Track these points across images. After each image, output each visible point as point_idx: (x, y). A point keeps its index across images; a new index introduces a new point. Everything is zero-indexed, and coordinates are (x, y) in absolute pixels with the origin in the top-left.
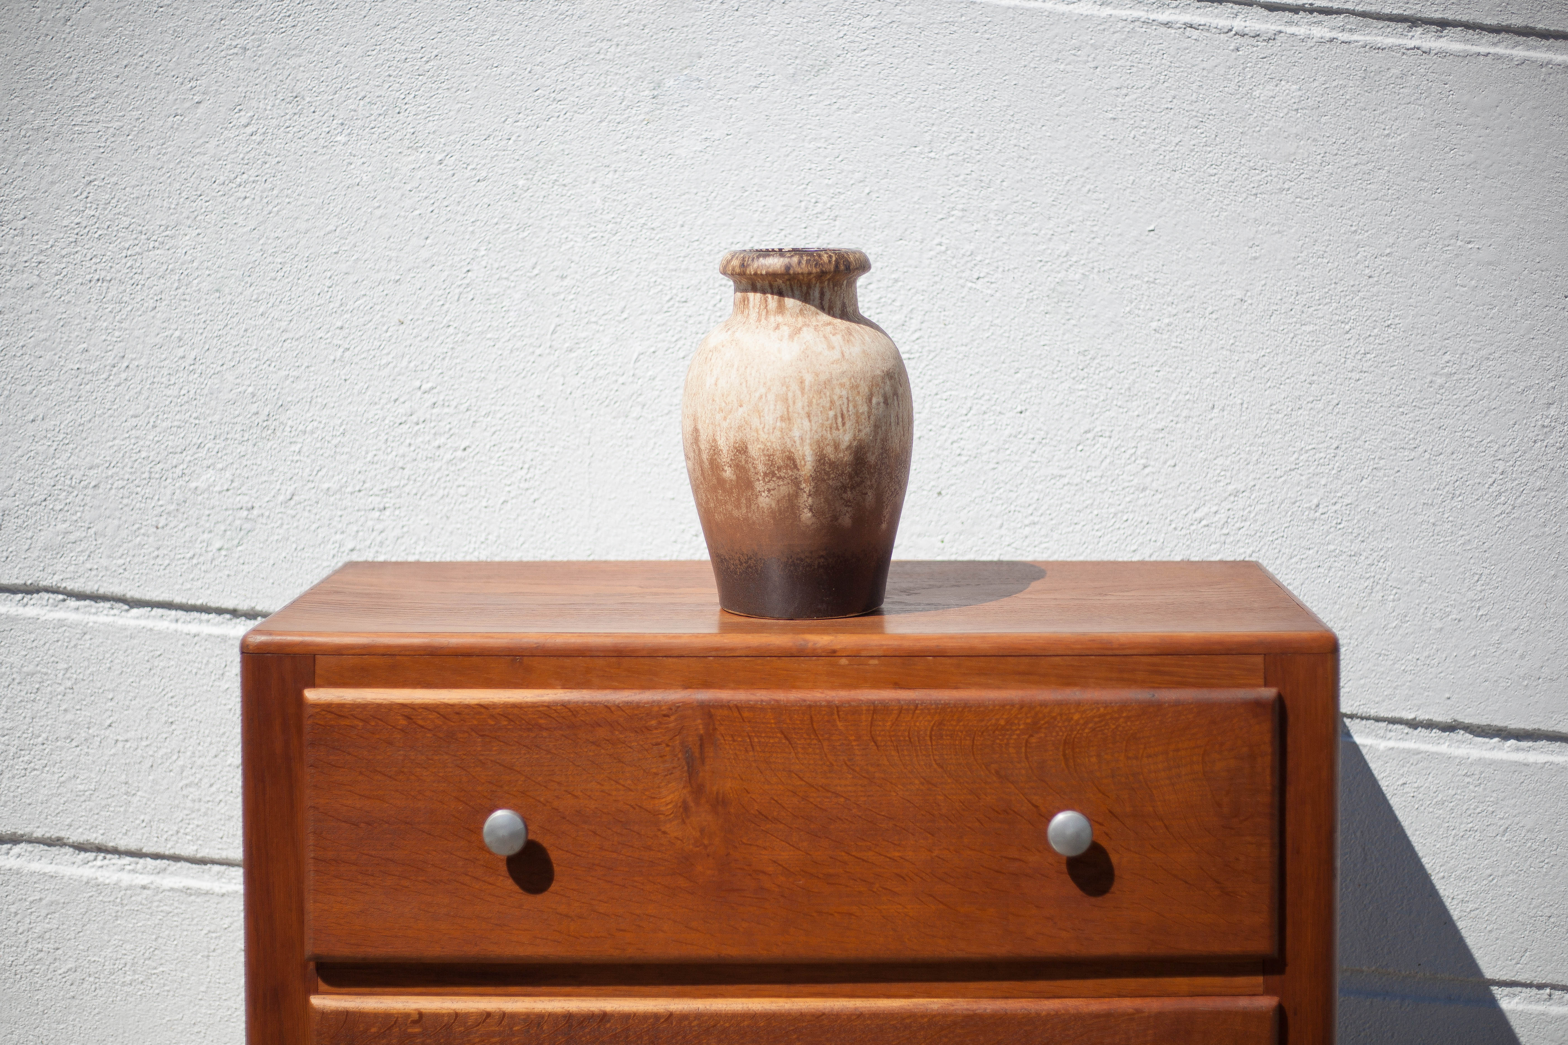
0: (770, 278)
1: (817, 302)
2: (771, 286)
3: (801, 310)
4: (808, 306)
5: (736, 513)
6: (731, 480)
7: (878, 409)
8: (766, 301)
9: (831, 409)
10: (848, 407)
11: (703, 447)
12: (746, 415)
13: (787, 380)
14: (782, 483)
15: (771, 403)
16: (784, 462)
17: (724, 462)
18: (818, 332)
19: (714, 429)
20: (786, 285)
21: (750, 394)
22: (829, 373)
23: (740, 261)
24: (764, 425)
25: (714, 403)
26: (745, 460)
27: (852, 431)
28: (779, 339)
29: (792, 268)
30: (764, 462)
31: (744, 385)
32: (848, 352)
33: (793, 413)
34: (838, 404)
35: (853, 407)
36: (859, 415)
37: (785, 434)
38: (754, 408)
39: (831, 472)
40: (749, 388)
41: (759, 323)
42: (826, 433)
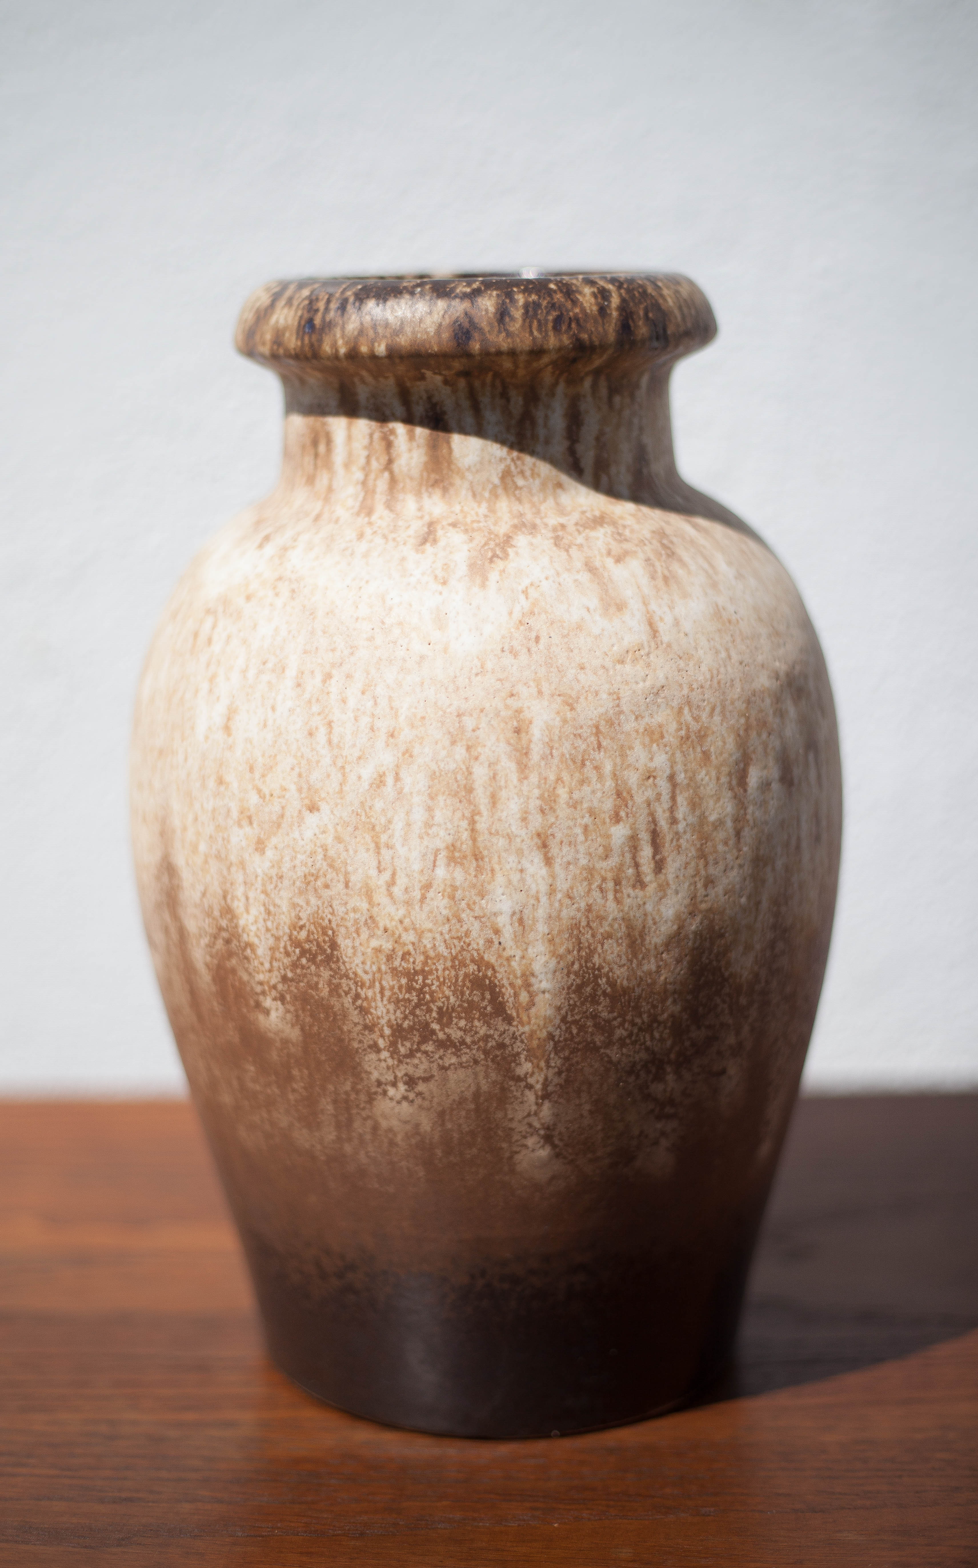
0: (401, 369)
1: (559, 446)
2: (404, 395)
3: (506, 475)
4: (529, 460)
5: (302, 1137)
6: (286, 1042)
7: (764, 804)
8: (389, 445)
9: (617, 818)
10: (672, 810)
11: (191, 925)
12: (329, 840)
13: (469, 723)
14: (454, 1060)
15: (416, 799)
16: (463, 993)
17: (261, 983)
18: (567, 551)
19: (225, 872)
20: (455, 391)
21: (343, 768)
22: (610, 694)
23: (299, 313)
24: (394, 874)
25: (222, 788)
26: (330, 983)
27: (687, 885)
28: (436, 577)
29: (476, 335)
30: (395, 993)
31: (321, 736)
32: (669, 619)
33: (491, 834)
34: (639, 798)
35: (688, 804)
36: (706, 829)
37: (463, 904)
38: (357, 814)
39: (615, 1019)
40: (339, 747)
41: (366, 519)
42: (603, 897)
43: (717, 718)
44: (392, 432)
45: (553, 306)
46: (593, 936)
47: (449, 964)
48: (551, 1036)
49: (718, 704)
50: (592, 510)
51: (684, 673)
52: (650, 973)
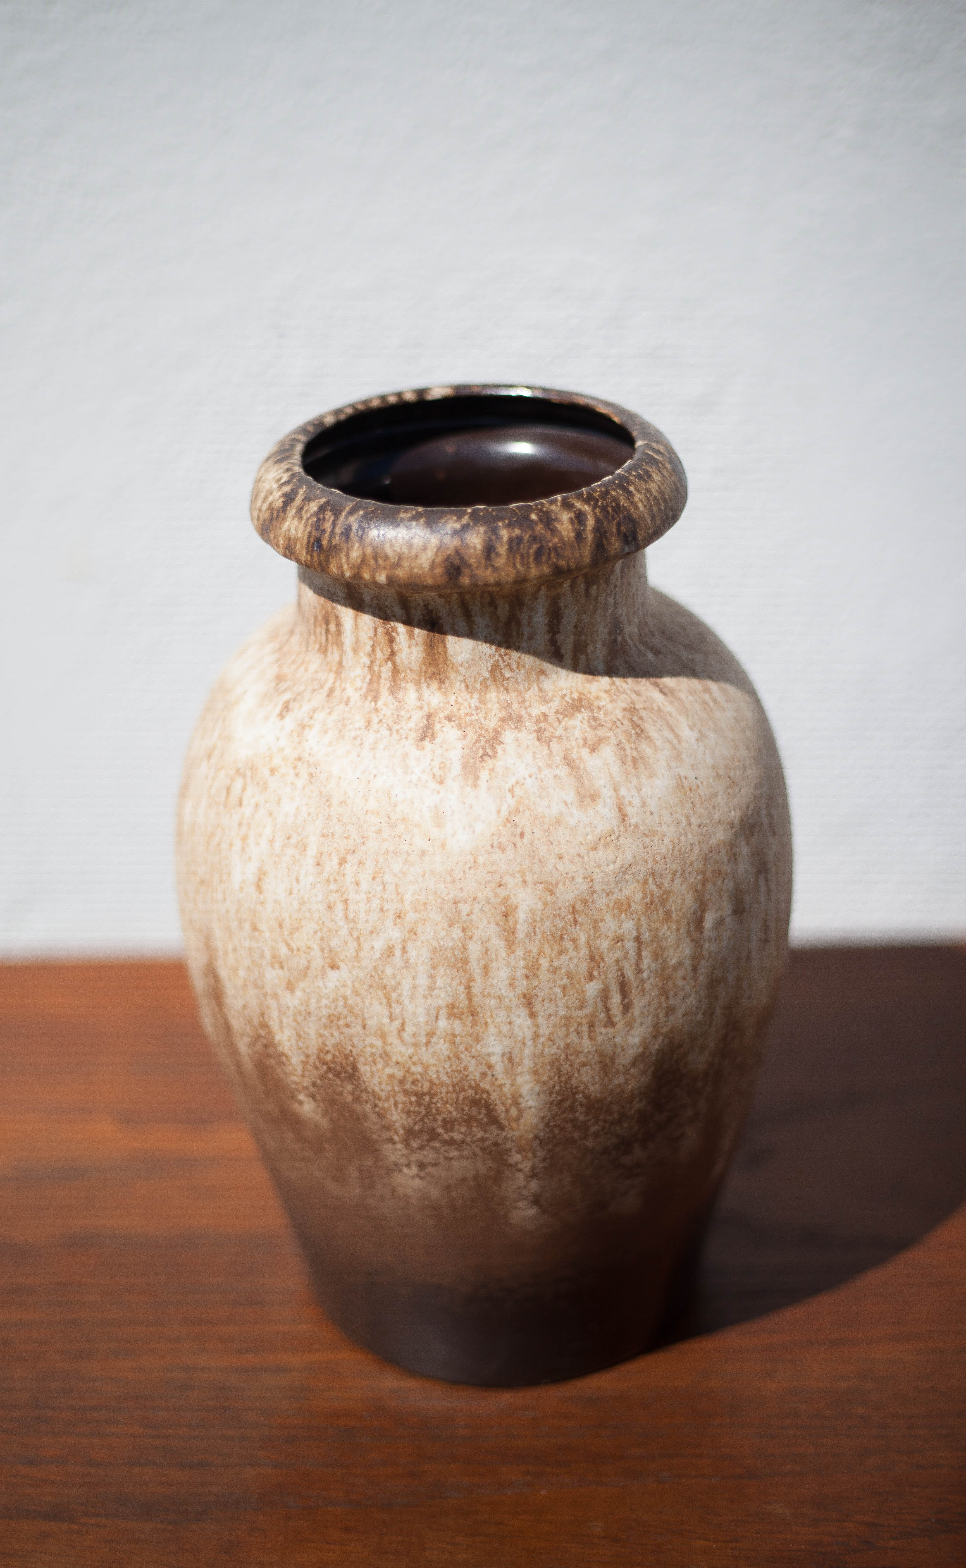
1: (542, 640)
3: (495, 669)
4: (514, 654)
5: (333, 1187)
6: (317, 1127)
7: (718, 938)
8: (391, 640)
9: (590, 977)
11: (235, 1023)
12: (349, 993)
13: (464, 909)
14: (457, 1153)
15: (420, 968)
16: (463, 1110)
17: (296, 1083)
18: (548, 745)
19: (262, 997)
20: (448, 602)
21: (358, 938)
22: (584, 878)
23: (308, 529)
24: (403, 1024)
25: (256, 934)
26: (352, 1093)
27: (650, 1017)
28: (434, 775)
29: (466, 571)
30: (406, 1107)
31: (339, 908)
32: (636, 802)
33: (484, 996)
34: (610, 959)
35: (652, 956)
36: (667, 971)
37: (462, 1047)
38: (371, 976)
39: (589, 1120)
40: (354, 921)
41: (373, 703)
42: (579, 1037)
43: (678, 881)
44: (394, 629)
45: (534, 539)
46: (571, 1065)
47: (451, 1089)
48: (537, 1137)
49: (679, 869)
50: (571, 692)
51: (649, 849)
52: (619, 1085)
